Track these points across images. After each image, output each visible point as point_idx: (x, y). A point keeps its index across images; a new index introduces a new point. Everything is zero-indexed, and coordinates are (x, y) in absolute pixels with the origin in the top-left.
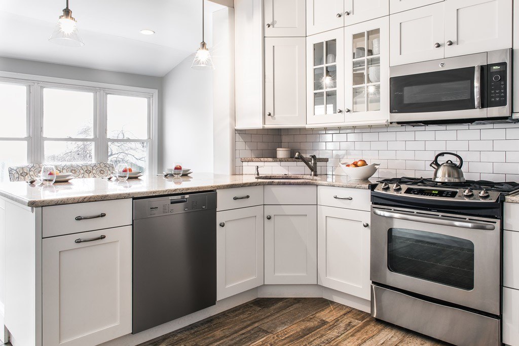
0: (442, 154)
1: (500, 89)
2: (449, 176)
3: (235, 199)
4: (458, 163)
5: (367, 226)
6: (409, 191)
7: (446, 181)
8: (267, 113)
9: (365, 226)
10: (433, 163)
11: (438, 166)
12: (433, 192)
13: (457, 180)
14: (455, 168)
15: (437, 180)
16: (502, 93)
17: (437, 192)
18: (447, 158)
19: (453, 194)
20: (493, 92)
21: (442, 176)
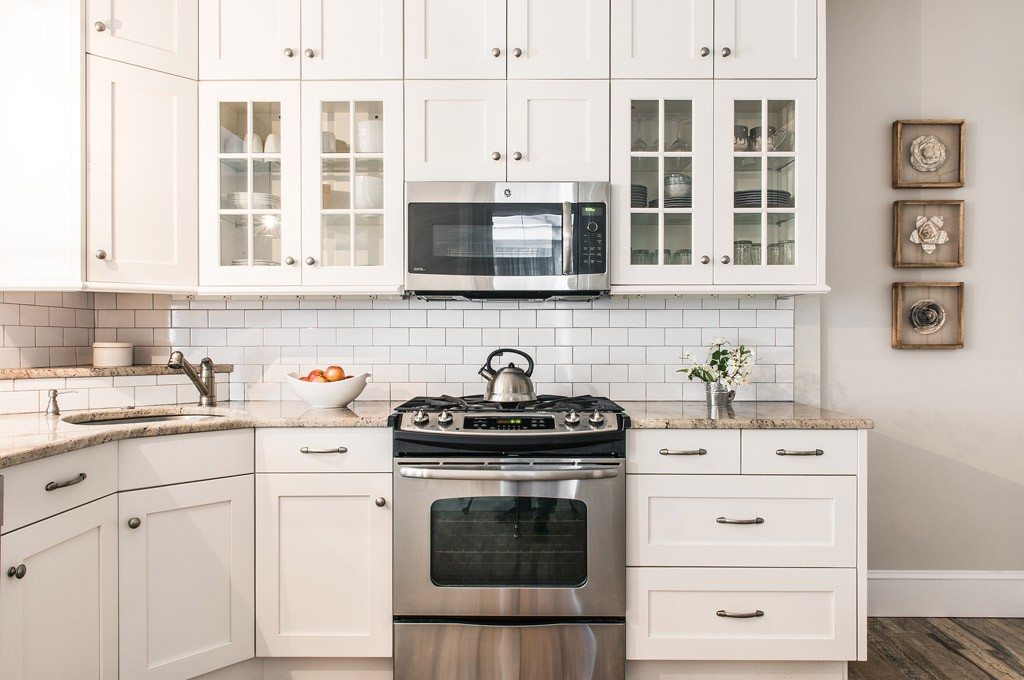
0: (499, 353)
1: (596, 245)
2: (515, 391)
3: (52, 487)
4: (525, 368)
5: (382, 504)
6: (469, 423)
7: (511, 400)
8: (94, 252)
9: (379, 505)
10: (483, 369)
11: (495, 374)
12: (513, 422)
13: (526, 398)
14: (522, 376)
15: (497, 398)
16: (599, 252)
17: (519, 422)
18: (507, 359)
19: (549, 424)
20: (586, 248)
21: (502, 392)
